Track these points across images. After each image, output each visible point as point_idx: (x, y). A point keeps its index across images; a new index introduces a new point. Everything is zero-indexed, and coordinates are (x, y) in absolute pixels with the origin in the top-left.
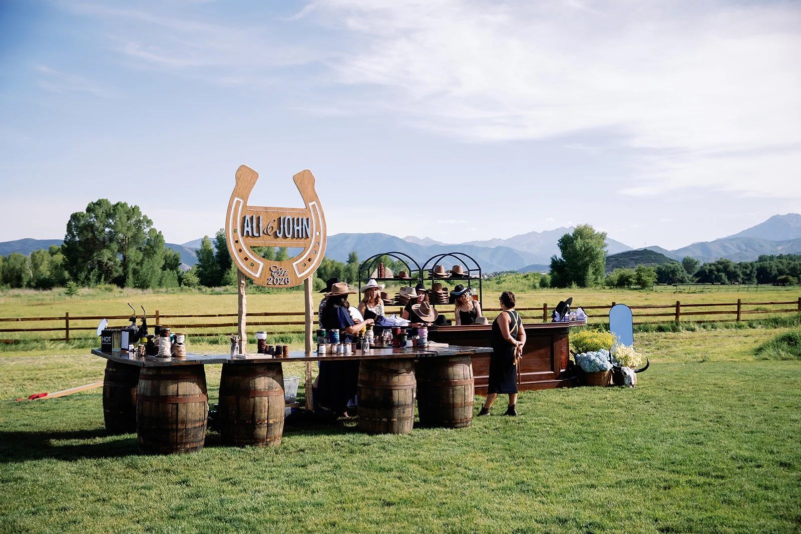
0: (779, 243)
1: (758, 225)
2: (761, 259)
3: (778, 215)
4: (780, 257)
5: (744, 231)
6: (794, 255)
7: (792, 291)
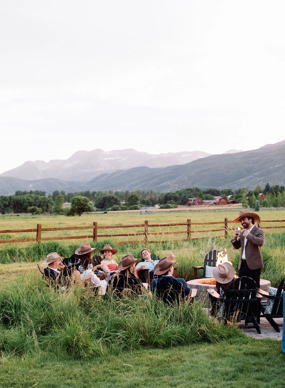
0: (30, 182)
1: (16, 168)
2: (17, 193)
3: (30, 161)
4: (31, 192)
5: (5, 173)
6: (40, 191)
7: (37, 218)
